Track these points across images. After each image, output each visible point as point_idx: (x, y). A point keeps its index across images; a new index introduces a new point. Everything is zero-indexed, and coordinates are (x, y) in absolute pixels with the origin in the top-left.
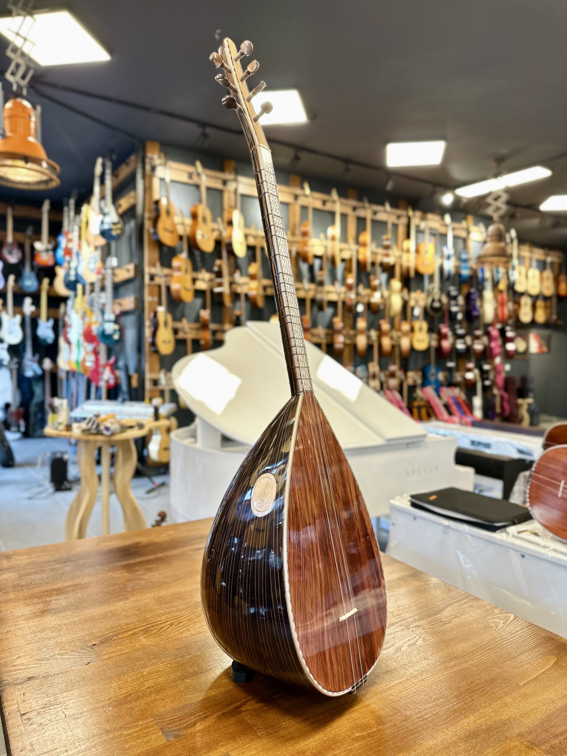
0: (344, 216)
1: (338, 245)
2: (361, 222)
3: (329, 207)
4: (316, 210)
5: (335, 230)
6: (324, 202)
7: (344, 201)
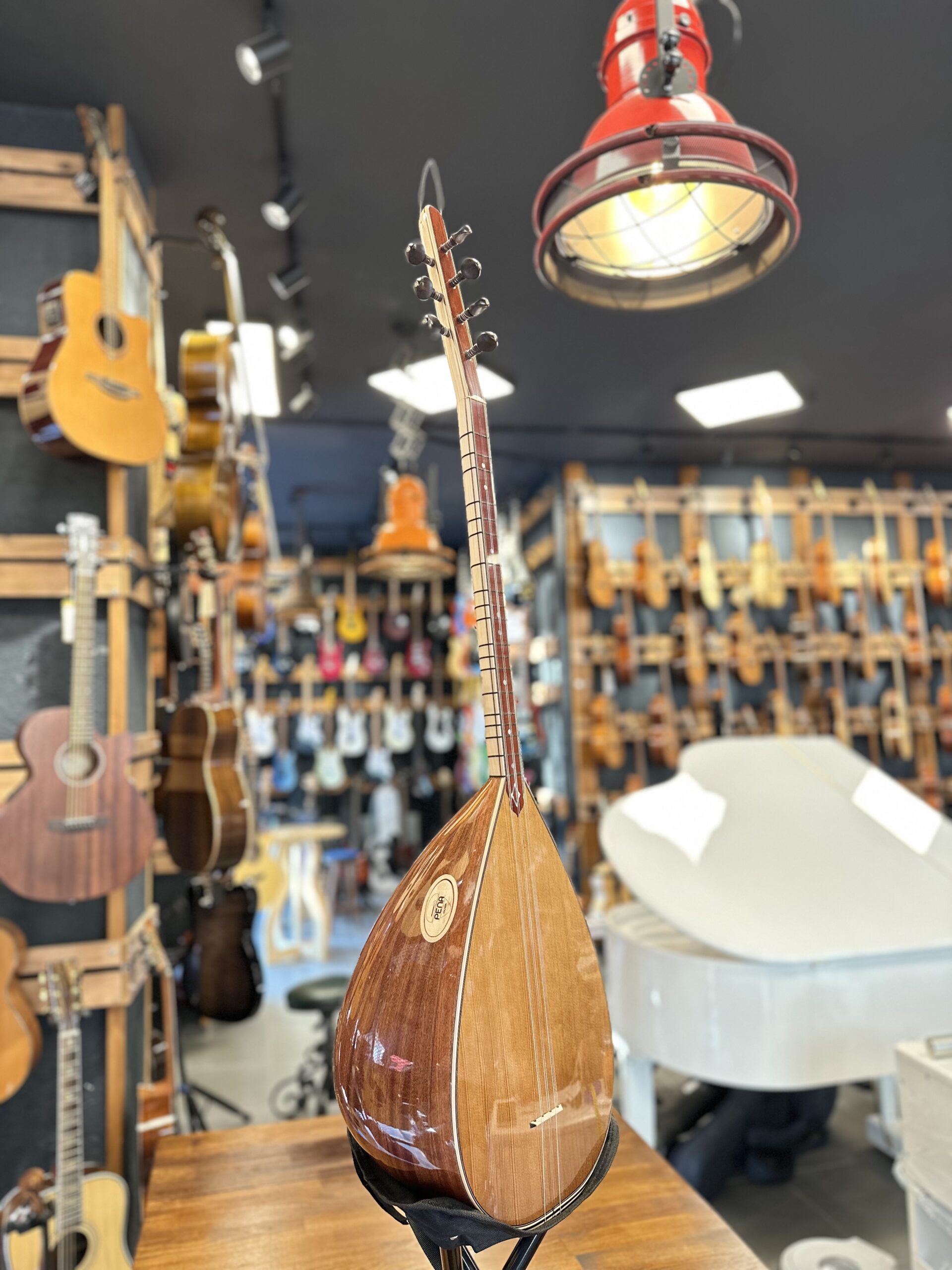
0: (892, 521)
1: (885, 568)
2: (925, 525)
3: (862, 508)
4: (838, 518)
5: (878, 546)
6: (853, 503)
7: (888, 495)
